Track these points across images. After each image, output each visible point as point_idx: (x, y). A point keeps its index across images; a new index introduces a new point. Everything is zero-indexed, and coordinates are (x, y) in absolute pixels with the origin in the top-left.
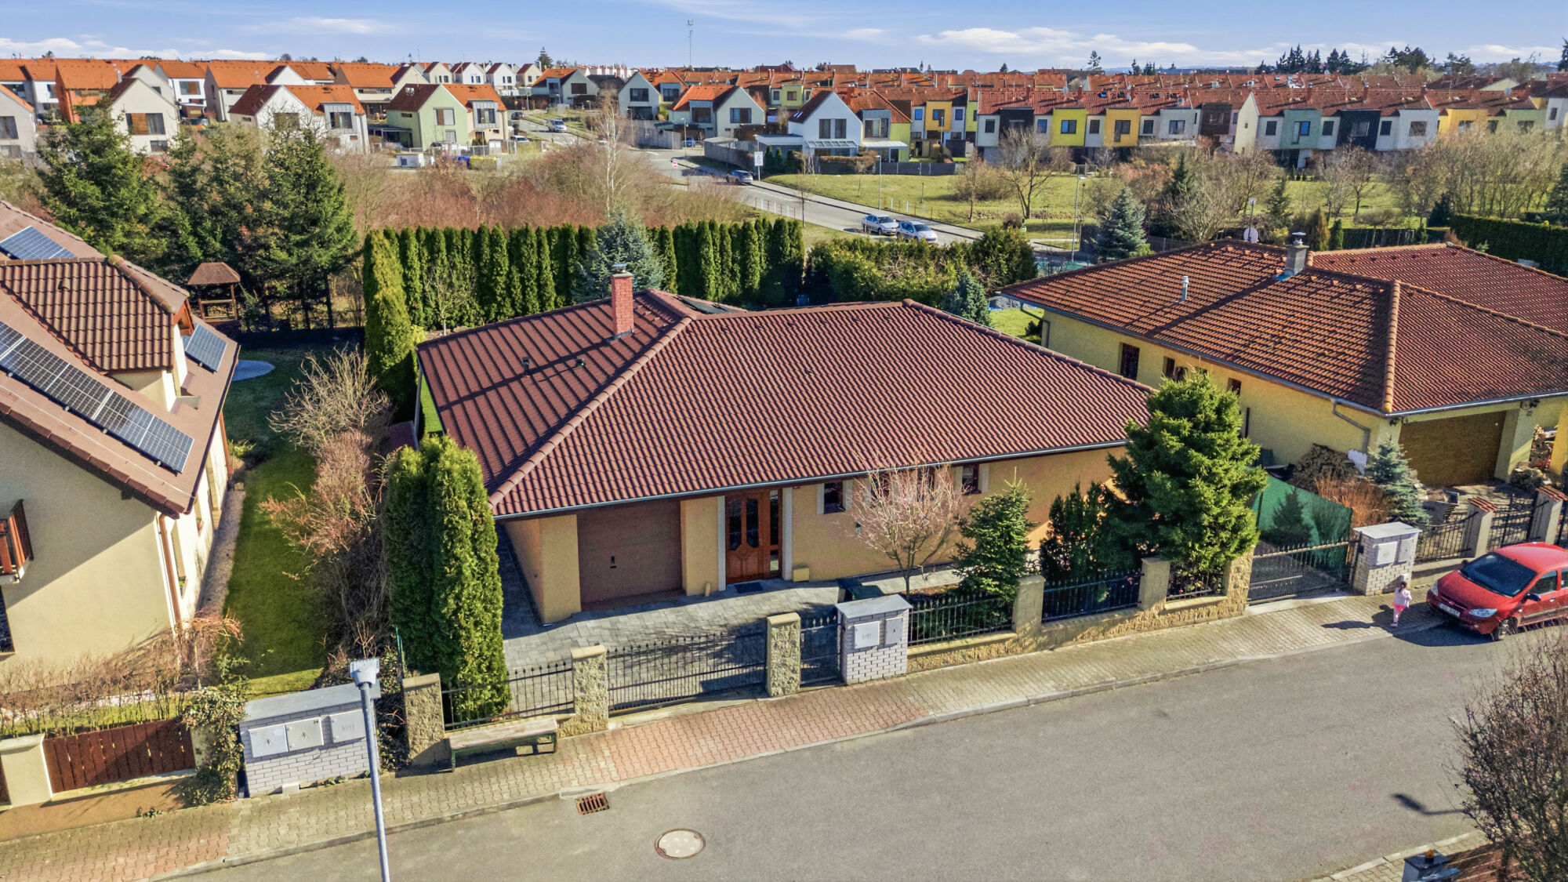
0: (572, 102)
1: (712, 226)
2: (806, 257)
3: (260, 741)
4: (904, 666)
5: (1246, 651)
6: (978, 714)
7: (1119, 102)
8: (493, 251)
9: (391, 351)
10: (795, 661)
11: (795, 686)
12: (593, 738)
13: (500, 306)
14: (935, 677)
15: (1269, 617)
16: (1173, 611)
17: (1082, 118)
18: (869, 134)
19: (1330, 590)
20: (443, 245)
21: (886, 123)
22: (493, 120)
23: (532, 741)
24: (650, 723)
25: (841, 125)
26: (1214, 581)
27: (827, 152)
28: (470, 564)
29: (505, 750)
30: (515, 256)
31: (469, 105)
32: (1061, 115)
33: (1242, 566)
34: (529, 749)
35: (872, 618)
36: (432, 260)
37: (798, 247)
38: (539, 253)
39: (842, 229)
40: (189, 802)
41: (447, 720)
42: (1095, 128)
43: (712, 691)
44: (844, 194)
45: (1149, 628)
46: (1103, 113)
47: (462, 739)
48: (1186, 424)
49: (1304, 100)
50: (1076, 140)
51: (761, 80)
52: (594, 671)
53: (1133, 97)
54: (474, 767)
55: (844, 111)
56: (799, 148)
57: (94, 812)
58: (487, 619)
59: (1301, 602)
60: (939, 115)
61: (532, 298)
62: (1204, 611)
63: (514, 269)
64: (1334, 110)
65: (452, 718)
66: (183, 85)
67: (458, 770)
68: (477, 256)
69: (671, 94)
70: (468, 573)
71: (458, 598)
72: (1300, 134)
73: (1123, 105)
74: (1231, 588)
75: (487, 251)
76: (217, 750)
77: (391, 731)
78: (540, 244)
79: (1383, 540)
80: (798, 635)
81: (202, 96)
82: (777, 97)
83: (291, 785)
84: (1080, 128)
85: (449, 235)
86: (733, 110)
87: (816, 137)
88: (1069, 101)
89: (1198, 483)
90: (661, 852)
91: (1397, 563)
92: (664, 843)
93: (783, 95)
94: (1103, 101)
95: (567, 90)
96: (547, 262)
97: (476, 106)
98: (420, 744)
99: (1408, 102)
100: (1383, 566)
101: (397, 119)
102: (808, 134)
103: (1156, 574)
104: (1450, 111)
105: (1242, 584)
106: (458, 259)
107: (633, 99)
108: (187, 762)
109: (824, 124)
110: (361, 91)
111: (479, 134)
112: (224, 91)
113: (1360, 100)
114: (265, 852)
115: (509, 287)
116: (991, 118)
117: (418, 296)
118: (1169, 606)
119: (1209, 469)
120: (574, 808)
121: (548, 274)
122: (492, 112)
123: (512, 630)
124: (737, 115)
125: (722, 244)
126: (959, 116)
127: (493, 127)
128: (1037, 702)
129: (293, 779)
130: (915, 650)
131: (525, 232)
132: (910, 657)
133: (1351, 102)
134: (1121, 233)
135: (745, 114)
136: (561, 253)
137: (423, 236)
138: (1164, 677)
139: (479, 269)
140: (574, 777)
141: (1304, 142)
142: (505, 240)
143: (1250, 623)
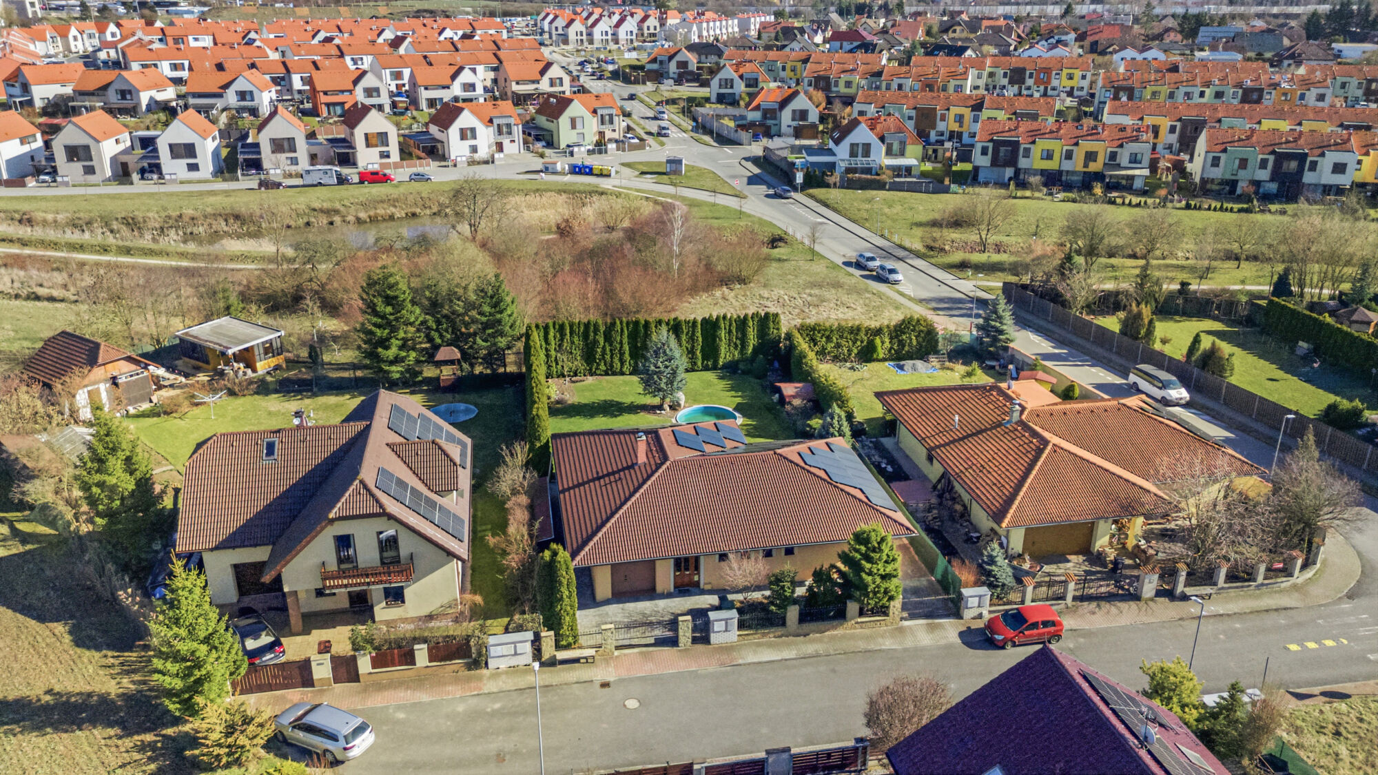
0: (676, 76)
2: (782, 335)
3: (494, 651)
4: (735, 639)
7: (1092, 135)
10: (689, 634)
11: (689, 643)
12: (608, 659)
13: (598, 364)
14: (748, 644)
15: (910, 627)
16: (863, 622)
17: (1057, 147)
18: (889, 153)
19: (946, 617)
20: (568, 331)
21: (903, 144)
22: (611, 122)
23: (585, 658)
24: (631, 654)
25: (867, 147)
29: (576, 661)
30: (608, 337)
31: (595, 112)
32: (1043, 144)
33: (896, 605)
34: (585, 661)
35: (722, 619)
37: (778, 330)
38: (621, 335)
40: (470, 669)
41: (556, 648)
42: (1069, 155)
43: (657, 642)
44: (857, 214)
45: (851, 629)
47: (562, 655)
49: (1248, 138)
50: (1051, 165)
52: (610, 634)
54: (565, 666)
56: (833, 164)
57: (442, 671)
59: (930, 621)
60: (960, 119)
61: (616, 360)
62: (878, 623)
63: (607, 344)
64: (1270, 149)
65: (558, 647)
66: (392, 73)
67: (559, 667)
69: (752, 82)
72: (1239, 168)
74: (891, 614)
75: (592, 334)
76: (480, 654)
77: (536, 651)
78: (622, 330)
79: (973, 595)
80: (690, 625)
82: (836, 84)
83: (502, 667)
84: (1056, 156)
86: (794, 111)
88: (1052, 132)
90: (625, 706)
91: (979, 606)
92: (626, 703)
94: (1077, 133)
95: (673, 67)
96: (625, 340)
97: (600, 112)
98: (546, 656)
99: (1334, 145)
100: (972, 607)
102: (842, 154)
103: (853, 607)
105: (896, 612)
106: (576, 339)
108: (470, 656)
109: (853, 146)
110: (518, 83)
111: (602, 134)
114: (495, 690)
115: (603, 354)
116: (985, 145)
117: (553, 359)
118: (859, 620)
119: (870, 569)
120: (598, 686)
121: (626, 347)
122: (611, 116)
123: (582, 606)
124: (798, 115)
125: (730, 329)
126: (976, 119)
127: (611, 127)
128: (786, 660)
129: (503, 664)
130: (741, 633)
131: (614, 323)
132: (738, 635)
133: (1288, 141)
136: (633, 336)
137: (557, 326)
138: (845, 653)
139: (587, 345)
140: (599, 673)
141: (1242, 174)
142: (602, 329)
143: (901, 630)
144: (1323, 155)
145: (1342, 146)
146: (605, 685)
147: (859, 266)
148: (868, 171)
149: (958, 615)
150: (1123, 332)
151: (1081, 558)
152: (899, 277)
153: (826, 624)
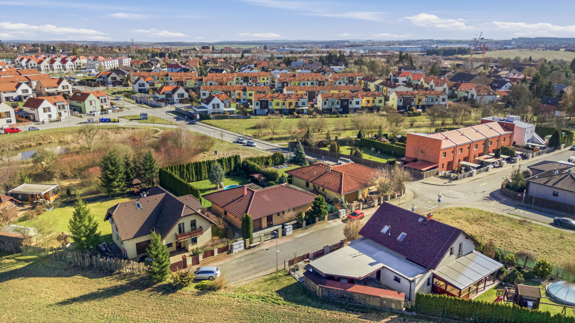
2: (241, 162)
3: (234, 247)
5: (328, 226)
6: (301, 237)
8: (183, 169)
11: (281, 236)
14: (296, 233)
15: (330, 222)
17: (280, 102)
18: (225, 106)
21: (230, 103)
24: (268, 242)
27: (216, 113)
29: (255, 246)
30: (188, 170)
31: (98, 98)
34: (257, 246)
35: (288, 228)
37: (240, 160)
39: (232, 142)
40: (228, 254)
42: (284, 104)
43: (272, 238)
44: (226, 128)
45: (317, 225)
47: (252, 245)
48: (319, 201)
49: (332, 96)
50: (279, 107)
53: (292, 96)
55: (219, 101)
56: (207, 111)
59: (333, 220)
61: (191, 177)
62: (323, 223)
63: (187, 172)
64: (339, 99)
65: (250, 243)
67: (253, 248)
68: (180, 169)
69: (152, 84)
72: (332, 104)
74: (325, 219)
76: (231, 249)
77: (245, 245)
78: (192, 166)
79: (342, 211)
80: (281, 231)
82: (186, 84)
83: (237, 252)
84: (280, 104)
86: (178, 94)
87: (211, 108)
89: (321, 208)
92: (276, 251)
94: (285, 96)
96: (193, 170)
97: (100, 98)
99: (355, 96)
100: (342, 215)
101: (75, 103)
102: (209, 108)
103: (317, 219)
104: (364, 98)
106: (177, 171)
107: (140, 86)
108: (228, 250)
109: (214, 105)
111: (102, 106)
113: (345, 96)
115: (186, 175)
116: (257, 102)
118: (319, 222)
120: (265, 250)
121: (194, 172)
122: (105, 99)
124: (180, 95)
125: (226, 161)
126: (245, 94)
127: (106, 103)
131: (189, 164)
132: (293, 232)
133: (342, 97)
136: (196, 168)
138: (319, 230)
139: (181, 173)
140: (264, 247)
141: (333, 106)
142: (185, 166)
143: (328, 223)
144: (352, 99)
145: (357, 96)
146: (267, 250)
147: (238, 142)
148: (220, 113)
149: (339, 217)
150: (331, 151)
151: (356, 201)
152: (255, 144)
153: (312, 225)
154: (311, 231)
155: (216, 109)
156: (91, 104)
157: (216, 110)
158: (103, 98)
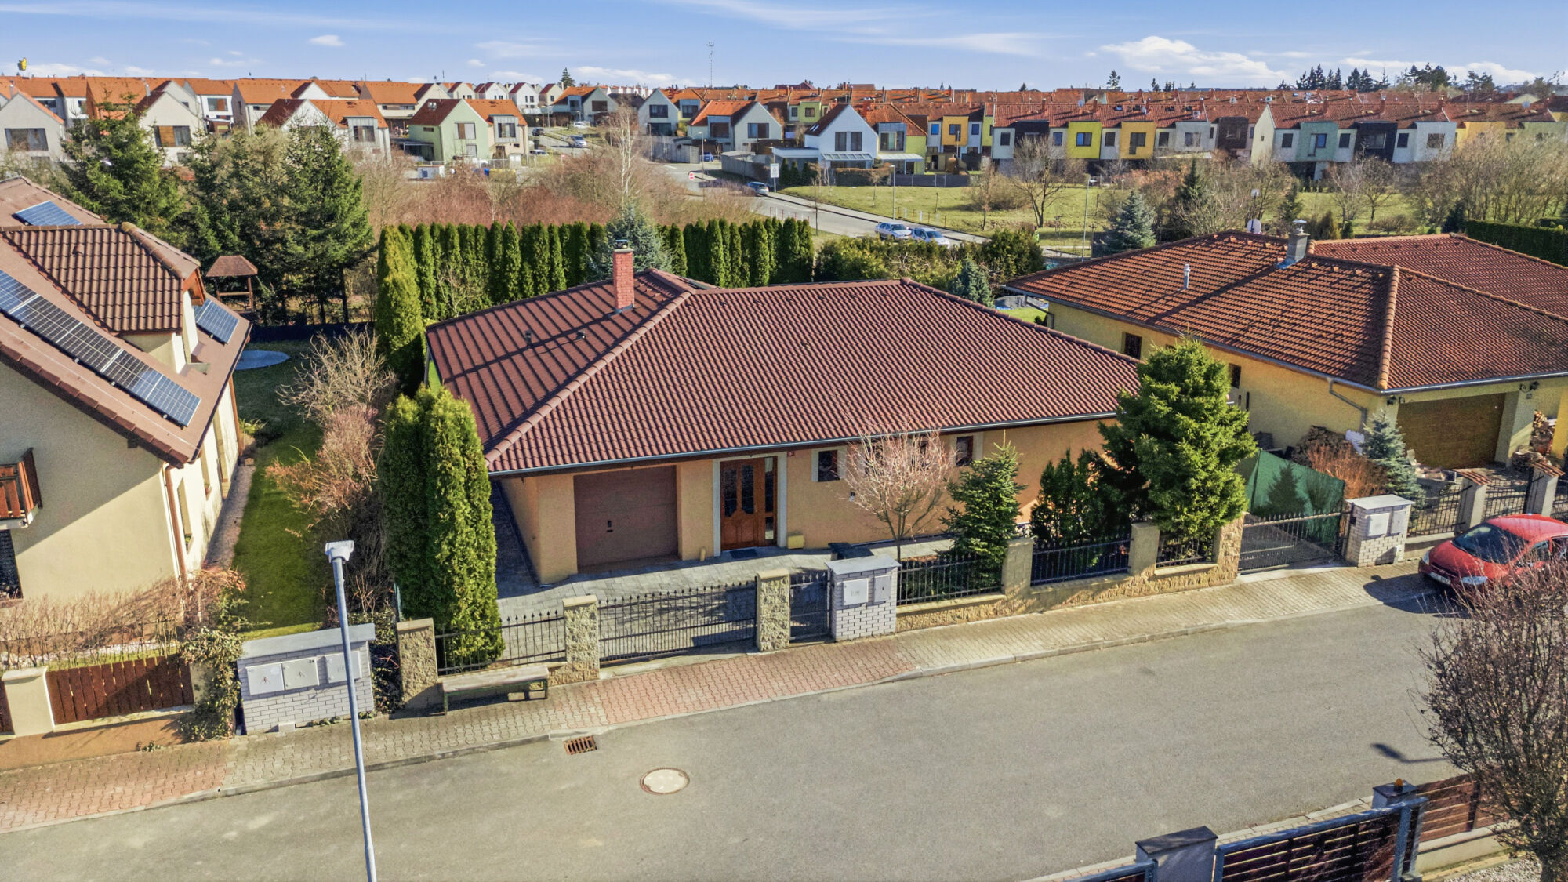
0: (592, 119)
1: (722, 224)
2: (816, 255)
3: (257, 679)
4: (893, 624)
5: (1235, 616)
6: (964, 669)
7: (1135, 115)
9: (400, 333)
10: (784, 615)
11: (784, 641)
12: (583, 687)
14: (923, 637)
15: (1261, 586)
16: (1163, 577)
17: (1097, 130)
18: (884, 146)
19: (1323, 562)
20: (457, 241)
21: (901, 135)
22: (513, 135)
23: (523, 687)
24: (640, 674)
25: (857, 137)
26: (1205, 548)
27: (844, 164)
28: (463, 511)
29: (496, 695)
30: (528, 253)
31: (490, 120)
32: (1077, 128)
33: (1232, 532)
34: (521, 695)
35: (861, 575)
36: (446, 256)
37: (808, 246)
38: (551, 249)
40: (188, 737)
41: (441, 664)
42: (1110, 140)
43: (702, 646)
45: (1140, 593)
46: (1119, 126)
47: (455, 683)
48: (1174, 388)
49: (1321, 113)
50: (1091, 152)
51: (780, 96)
52: (585, 621)
53: (1148, 110)
54: (466, 711)
55: (862, 125)
56: (815, 160)
57: (96, 745)
58: (480, 566)
59: (1293, 572)
60: (955, 129)
62: (1194, 578)
63: (527, 266)
64: (1351, 122)
65: (446, 662)
66: (210, 102)
67: (450, 714)
68: (490, 253)
69: (690, 111)
70: (461, 519)
71: (451, 543)
72: (1316, 146)
73: (1139, 117)
74: (1221, 555)
75: (500, 247)
76: (216, 689)
77: (385, 676)
78: (552, 242)
79: (1375, 511)
80: (788, 590)
81: (230, 112)
82: (795, 113)
83: (287, 724)
84: (1095, 141)
85: (462, 232)
86: (750, 125)
87: (832, 151)
88: (1084, 114)
89: (1185, 445)
90: (646, 788)
91: (1389, 534)
92: (649, 780)
93: (801, 111)
94: (1116, 114)
95: (588, 107)
97: (497, 120)
98: (414, 688)
99: (1425, 115)
100: (1375, 537)
101: (419, 132)
102: (824, 147)
103: (1145, 539)
104: (1467, 124)
105: (1232, 552)
106: (471, 256)
107: (652, 115)
108: (187, 700)
109: (840, 136)
110: (385, 108)
111: (500, 148)
112: (251, 107)
113: (1377, 112)
114: (260, 783)
115: (521, 283)
116: (1006, 130)
117: (431, 291)
118: (1159, 572)
119: (1196, 433)
120: (562, 749)
122: (512, 126)
123: (506, 588)
124: (755, 131)
125: (732, 243)
126: (975, 131)
127: (513, 141)
128: (1024, 659)
129: (290, 716)
130: (905, 609)
131: (538, 229)
132: (899, 615)
133: (1367, 115)
134: (1130, 234)
135: (762, 129)
136: (573, 250)
137: (437, 232)
138: (1152, 638)
139: (492, 265)
140: (564, 719)
141: (1321, 154)
142: (518, 237)
143: (1242, 591)
144: (1413, 126)
146: (579, 746)
149: (1341, 560)
153: (1089, 582)
154: (1071, 635)
155: (849, 152)
156: (462, 135)
157: (849, 155)
158: (505, 120)
